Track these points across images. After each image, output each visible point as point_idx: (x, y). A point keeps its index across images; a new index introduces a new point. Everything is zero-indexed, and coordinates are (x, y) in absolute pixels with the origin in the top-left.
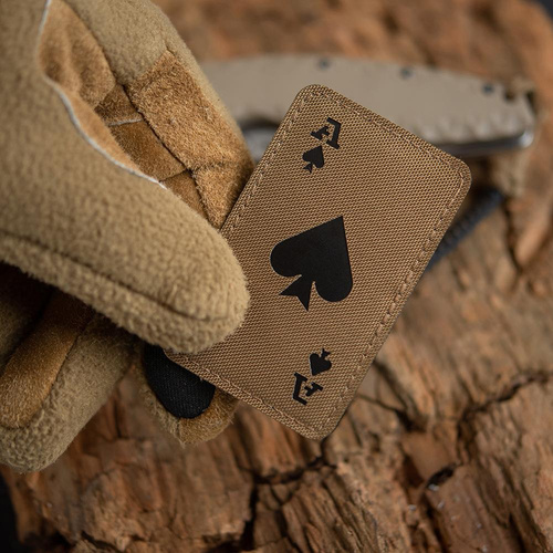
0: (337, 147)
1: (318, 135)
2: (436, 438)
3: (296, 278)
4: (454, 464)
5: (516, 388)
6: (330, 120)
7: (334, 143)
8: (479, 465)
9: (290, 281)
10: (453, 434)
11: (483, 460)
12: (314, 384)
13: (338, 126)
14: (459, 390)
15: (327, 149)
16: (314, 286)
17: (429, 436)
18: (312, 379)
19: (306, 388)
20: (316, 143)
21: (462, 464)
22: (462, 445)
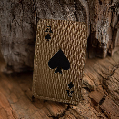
0: (52, 32)
1: (46, 31)
2: (98, 91)
3: (56, 68)
4: (105, 96)
5: (114, 71)
6: (48, 26)
7: (51, 32)
8: (111, 94)
9: (55, 69)
10: (102, 89)
11: (112, 93)
12: (71, 91)
13: (50, 27)
14: (99, 77)
15: (50, 34)
16: (61, 68)
17: (96, 91)
18: (70, 90)
19: (70, 93)
20: (47, 33)
21: (107, 95)
22: (105, 91)
